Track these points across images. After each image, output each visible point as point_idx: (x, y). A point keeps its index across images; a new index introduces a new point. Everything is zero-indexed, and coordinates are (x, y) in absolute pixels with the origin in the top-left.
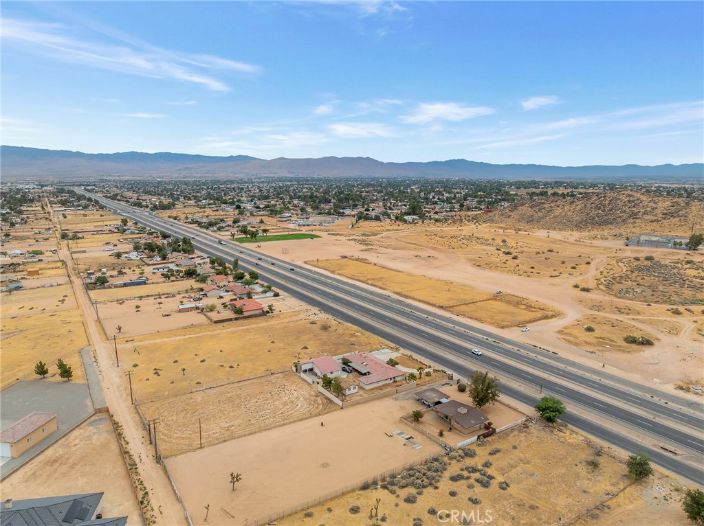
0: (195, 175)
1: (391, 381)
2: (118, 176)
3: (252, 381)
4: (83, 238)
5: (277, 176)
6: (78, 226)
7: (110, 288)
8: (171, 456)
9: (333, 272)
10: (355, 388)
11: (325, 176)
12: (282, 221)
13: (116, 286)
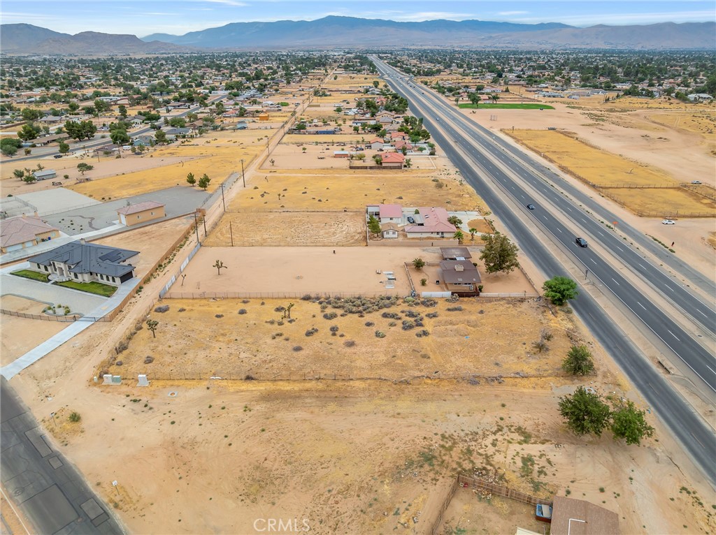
0: (497, 45)
1: (438, 236)
2: (421, 46)
3: (323, 213)
4: (330, 95)
5: (589, 47)
6: (340, 86)
7: (304, 134)
8: (208, 246)
9: (517, 141)
10: (394, 233)
11: (651, 48)
12: (530, 91)
13: (310, 133)
